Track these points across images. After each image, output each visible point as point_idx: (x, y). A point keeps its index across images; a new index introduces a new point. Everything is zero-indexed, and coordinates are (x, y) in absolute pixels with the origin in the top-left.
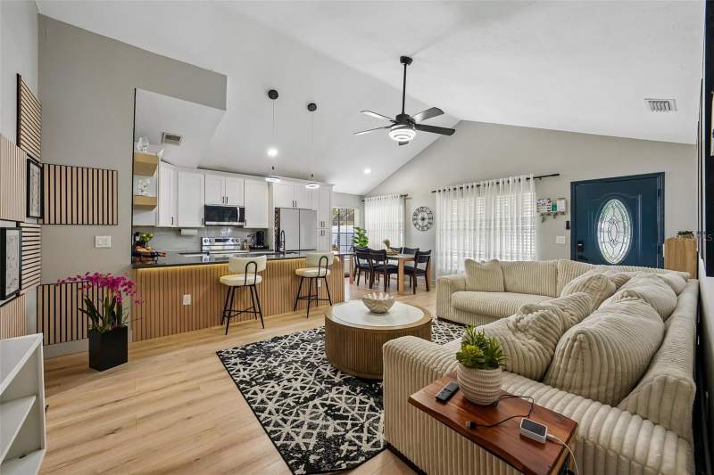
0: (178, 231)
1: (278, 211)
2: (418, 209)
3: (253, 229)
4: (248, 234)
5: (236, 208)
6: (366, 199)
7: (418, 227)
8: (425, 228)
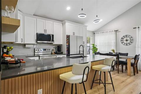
0: (24, 45)
1: (68, 37)
2: (124, 36)
3: (56, 44)
4: (54, 47)
5: (50, 35)
6: (96, 33)
7: (124, 44)
8: (128, 44)
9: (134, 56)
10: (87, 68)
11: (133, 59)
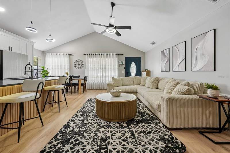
6: (46, 53)
7: (76, 67)
8: (80, 68)
9: (83, 78)
10: (42, 84)
11: (83, 80)
